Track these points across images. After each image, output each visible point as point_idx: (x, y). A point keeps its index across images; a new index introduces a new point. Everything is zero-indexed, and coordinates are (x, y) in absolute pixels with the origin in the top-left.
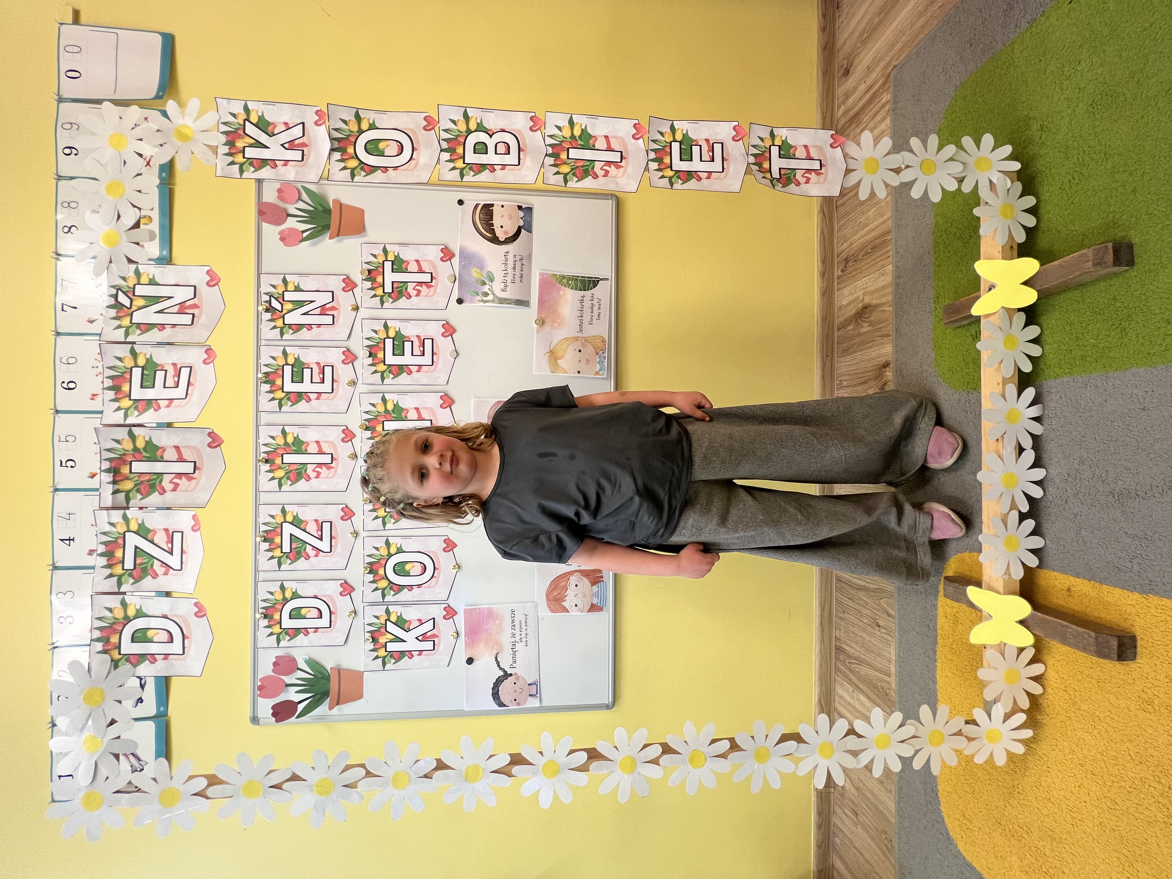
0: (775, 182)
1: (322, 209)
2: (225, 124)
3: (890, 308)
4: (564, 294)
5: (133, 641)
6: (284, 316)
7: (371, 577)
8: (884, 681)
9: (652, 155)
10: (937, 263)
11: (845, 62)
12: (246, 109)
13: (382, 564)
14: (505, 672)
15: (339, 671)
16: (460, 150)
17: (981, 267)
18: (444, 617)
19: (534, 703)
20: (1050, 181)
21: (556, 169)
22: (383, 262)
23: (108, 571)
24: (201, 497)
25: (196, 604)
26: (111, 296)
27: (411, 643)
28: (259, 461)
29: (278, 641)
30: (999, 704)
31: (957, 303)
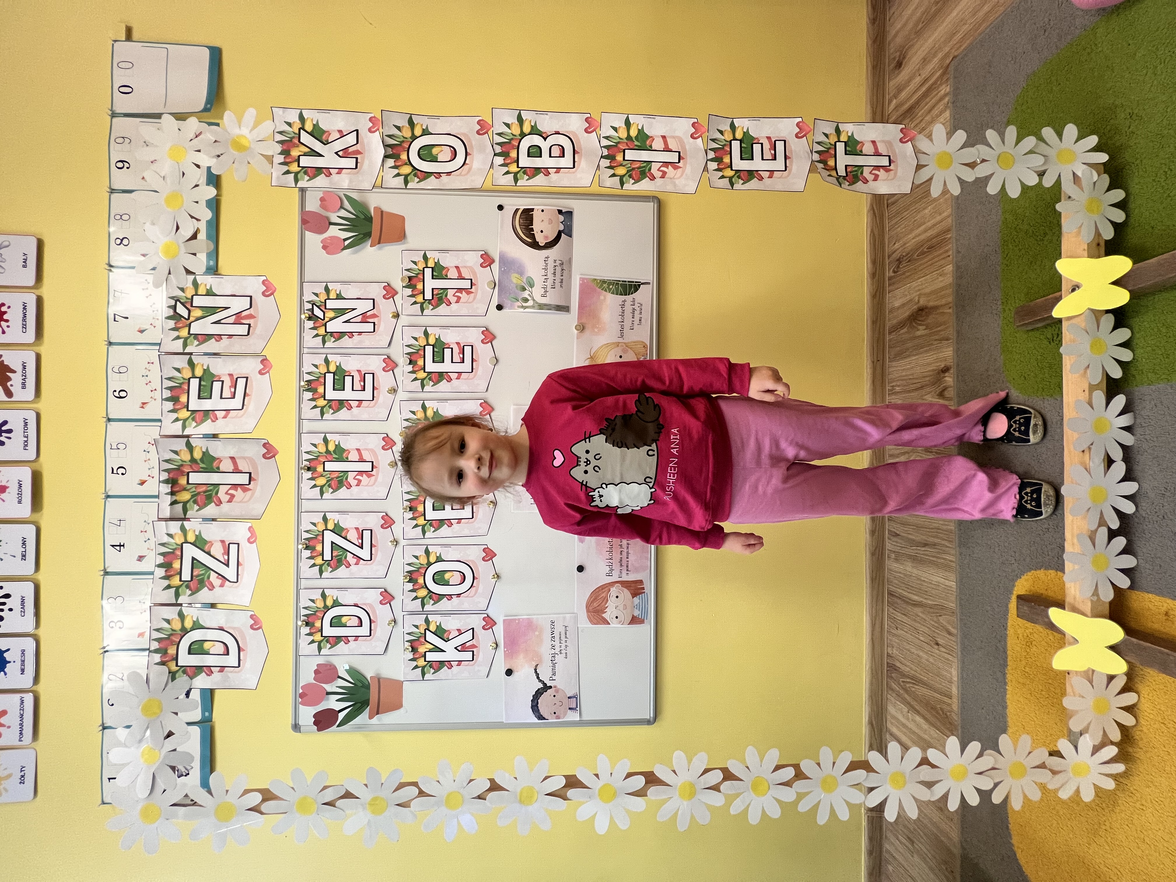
0: (841, 180)
1: (363, 217)
2: (281, 133)
3: (950, 311)
4: (605, 298)
5: (189, 653)
6: (326, 323)
7: (410, 586)
8: (944, 702)
9: (711, 155)
10: (1006, 262)
11: (898, 54)
12: (302, 118)
13: (421, 573)
14: (545, 684)
15: (379, 680)
16: (514, 154)
17: (1062, 266)
18: (484, 628)
19: (573, 716)
20: (1141, 173)
21: (611, 172)
22: (424, 268)
23: (166, 583)
24: (257, 508)
25: (252, 617)
26: (169, 307)
27: (450, 654)
28: (301, 468)
29: (320, 649)
30: (1087, 735)
31: (1032, 304)
